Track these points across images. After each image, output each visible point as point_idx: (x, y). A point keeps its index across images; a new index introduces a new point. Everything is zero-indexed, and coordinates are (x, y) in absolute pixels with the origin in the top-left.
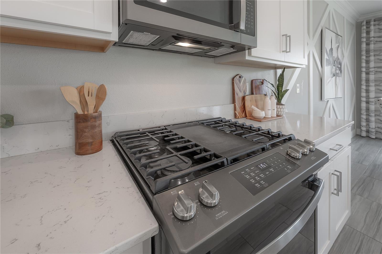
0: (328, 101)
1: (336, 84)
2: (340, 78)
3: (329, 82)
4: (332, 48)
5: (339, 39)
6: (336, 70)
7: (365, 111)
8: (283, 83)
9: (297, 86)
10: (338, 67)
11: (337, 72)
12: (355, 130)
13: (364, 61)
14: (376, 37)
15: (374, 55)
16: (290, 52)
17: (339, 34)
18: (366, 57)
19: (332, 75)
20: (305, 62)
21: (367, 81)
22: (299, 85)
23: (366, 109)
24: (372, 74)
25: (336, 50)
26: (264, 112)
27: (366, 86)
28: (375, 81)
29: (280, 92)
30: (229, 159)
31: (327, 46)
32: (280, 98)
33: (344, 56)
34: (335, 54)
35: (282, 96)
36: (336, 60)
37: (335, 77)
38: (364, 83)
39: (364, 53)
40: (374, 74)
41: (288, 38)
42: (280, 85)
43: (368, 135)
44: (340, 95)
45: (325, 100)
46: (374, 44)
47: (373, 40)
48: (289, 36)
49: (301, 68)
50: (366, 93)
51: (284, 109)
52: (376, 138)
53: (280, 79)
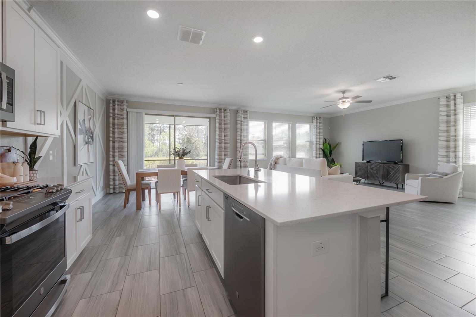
0: (82, 166)
1: (88, 151)
2: (92, 145)
3: (82, 149)
4: (85, 120)
5: (91, 112)
6: (88, 139)
7: (112, 172)
8: (36, 151)
9: (50, 153)
10: (90, 136)
11: (89, 140)
12: (105, 190)
13: (111, 132)
14: (119, 114)
15: (118, 128)
16: (44, 125)
17: (91, 108)
18: (113, 129)
19: (85, 143)
20: (58, 133)
21: (114, 148)
22: (52, 152)
23: (113, 171)
24: (117, 143)
25: (88, 122)
26: (16, 178)
27: (113, 152)
28: (119, 148)
29: (33, 158)
30: (7, 198)
31: (80, 117)
32: (33, 164)
33: (95, 127)
34: (87, 125)
35: (35, 163)
36: (89, 130)
37: (87, 145)
38: (111, 149)
39: (111, 125)
40: (118, 143)
41: (43, 113)
42: (32, 152)
43: (114, 192)
44: (92, 160)
45: (78, 165)
46: (118, 120)
47: (117, 116)
48: (44, 112)
49: (53, 138)
50: (113, 158)
51: (37, 174)
52: (119, 192)
53: (32, 147)
